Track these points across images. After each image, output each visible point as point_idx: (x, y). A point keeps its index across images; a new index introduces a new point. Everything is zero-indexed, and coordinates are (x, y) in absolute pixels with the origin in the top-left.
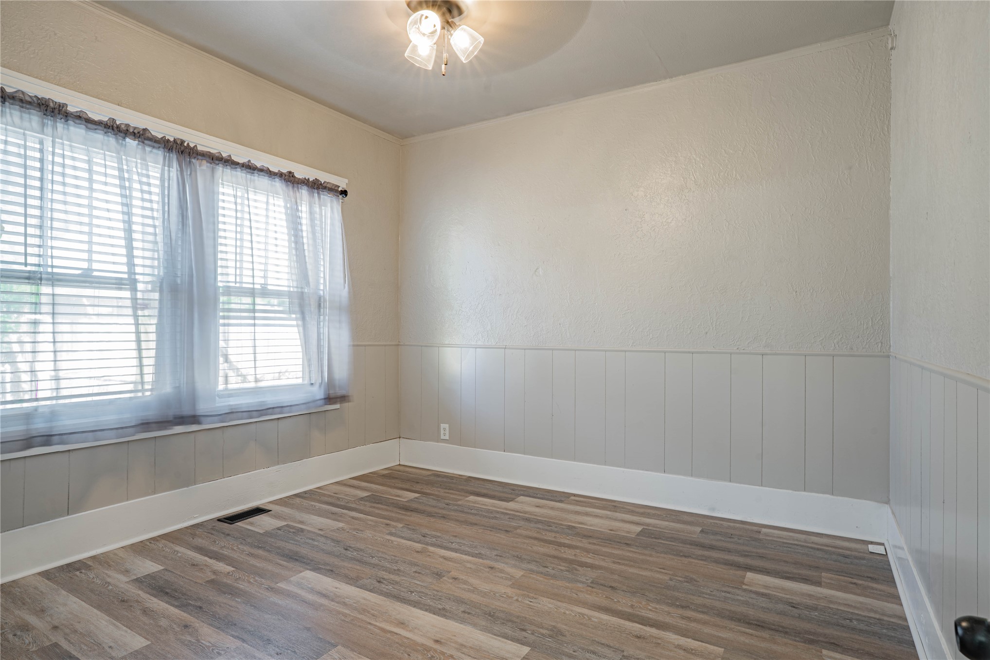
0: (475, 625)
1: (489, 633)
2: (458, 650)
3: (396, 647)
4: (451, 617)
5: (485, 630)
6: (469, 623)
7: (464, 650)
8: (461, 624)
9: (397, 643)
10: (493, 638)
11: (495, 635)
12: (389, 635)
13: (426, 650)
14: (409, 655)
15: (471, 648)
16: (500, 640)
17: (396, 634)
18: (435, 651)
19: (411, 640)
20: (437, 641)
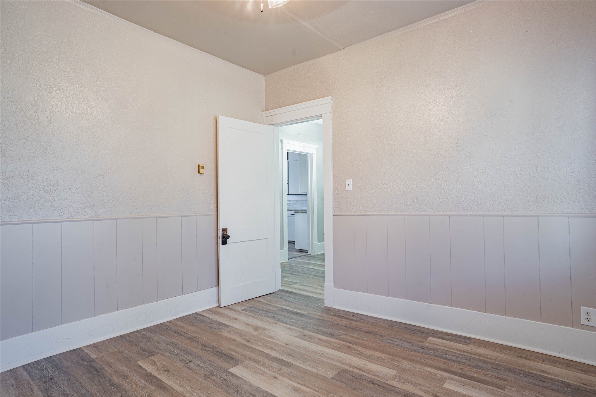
0: (251, 386)
1: (245, 380)
2: (266, 373)
3: (298, 376)
4: (264, 393)
5: (246, 382)
6: (254, 387)
7: (262, 372)
8: (259, 387)
9: (298, 378)
10: (244, 377)
11: (242, 379)
12: (303, 383)
13: (282, 374)
14: (291, 372)
15: (258, 373)
16: (241, 376)
17: (299, 384)
18: (277, 373)
19: (290, 380)
20: (276, 378)
